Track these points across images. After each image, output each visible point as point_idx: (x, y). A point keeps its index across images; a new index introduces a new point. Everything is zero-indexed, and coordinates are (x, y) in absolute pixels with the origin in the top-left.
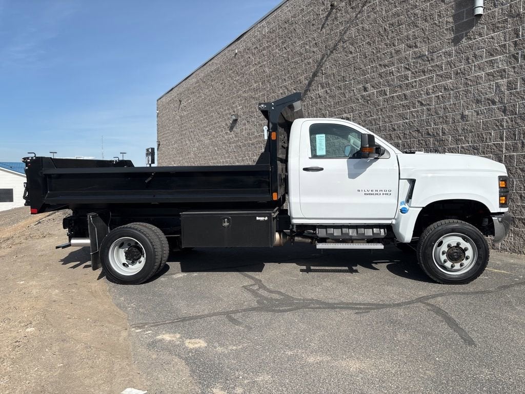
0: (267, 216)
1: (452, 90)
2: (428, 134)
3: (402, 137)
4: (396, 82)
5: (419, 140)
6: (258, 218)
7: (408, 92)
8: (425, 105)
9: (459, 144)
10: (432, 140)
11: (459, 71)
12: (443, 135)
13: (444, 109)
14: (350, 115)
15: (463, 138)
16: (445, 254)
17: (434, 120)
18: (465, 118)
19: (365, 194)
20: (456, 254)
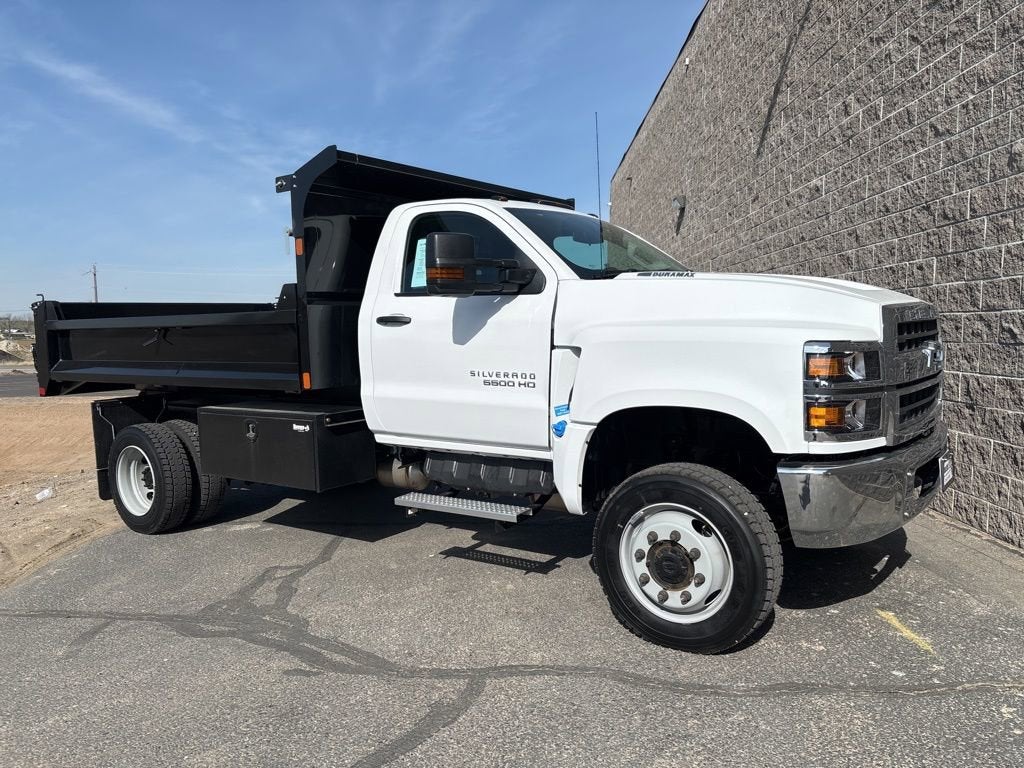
0: (308, 423)
1: (993, 82)
2: (946, 217)
3: (899, 228)
4: (897, 80)
5: (928, 234)
6: (295, 427)
7: (913, 104)
8: (943, 134)
9: (1003, 242)
10: (951, 230)
11: (1008, 24)
12: (972, 217)
13: (977, 141)
14: (821, 180)
15: (1011, 221)
16: (644, 561)
17: (957, 176)
18: (1016, 161)
19: (485, 382)
20: (672, 565)
